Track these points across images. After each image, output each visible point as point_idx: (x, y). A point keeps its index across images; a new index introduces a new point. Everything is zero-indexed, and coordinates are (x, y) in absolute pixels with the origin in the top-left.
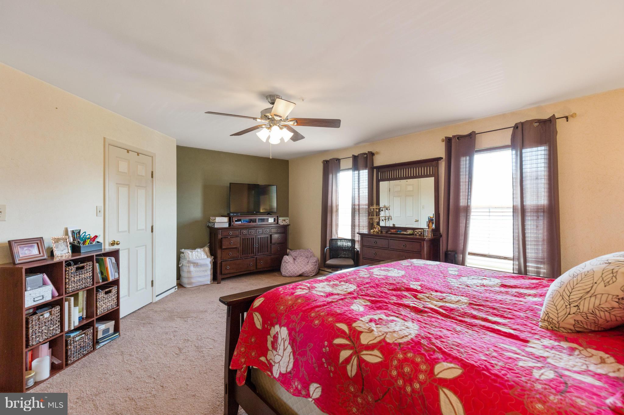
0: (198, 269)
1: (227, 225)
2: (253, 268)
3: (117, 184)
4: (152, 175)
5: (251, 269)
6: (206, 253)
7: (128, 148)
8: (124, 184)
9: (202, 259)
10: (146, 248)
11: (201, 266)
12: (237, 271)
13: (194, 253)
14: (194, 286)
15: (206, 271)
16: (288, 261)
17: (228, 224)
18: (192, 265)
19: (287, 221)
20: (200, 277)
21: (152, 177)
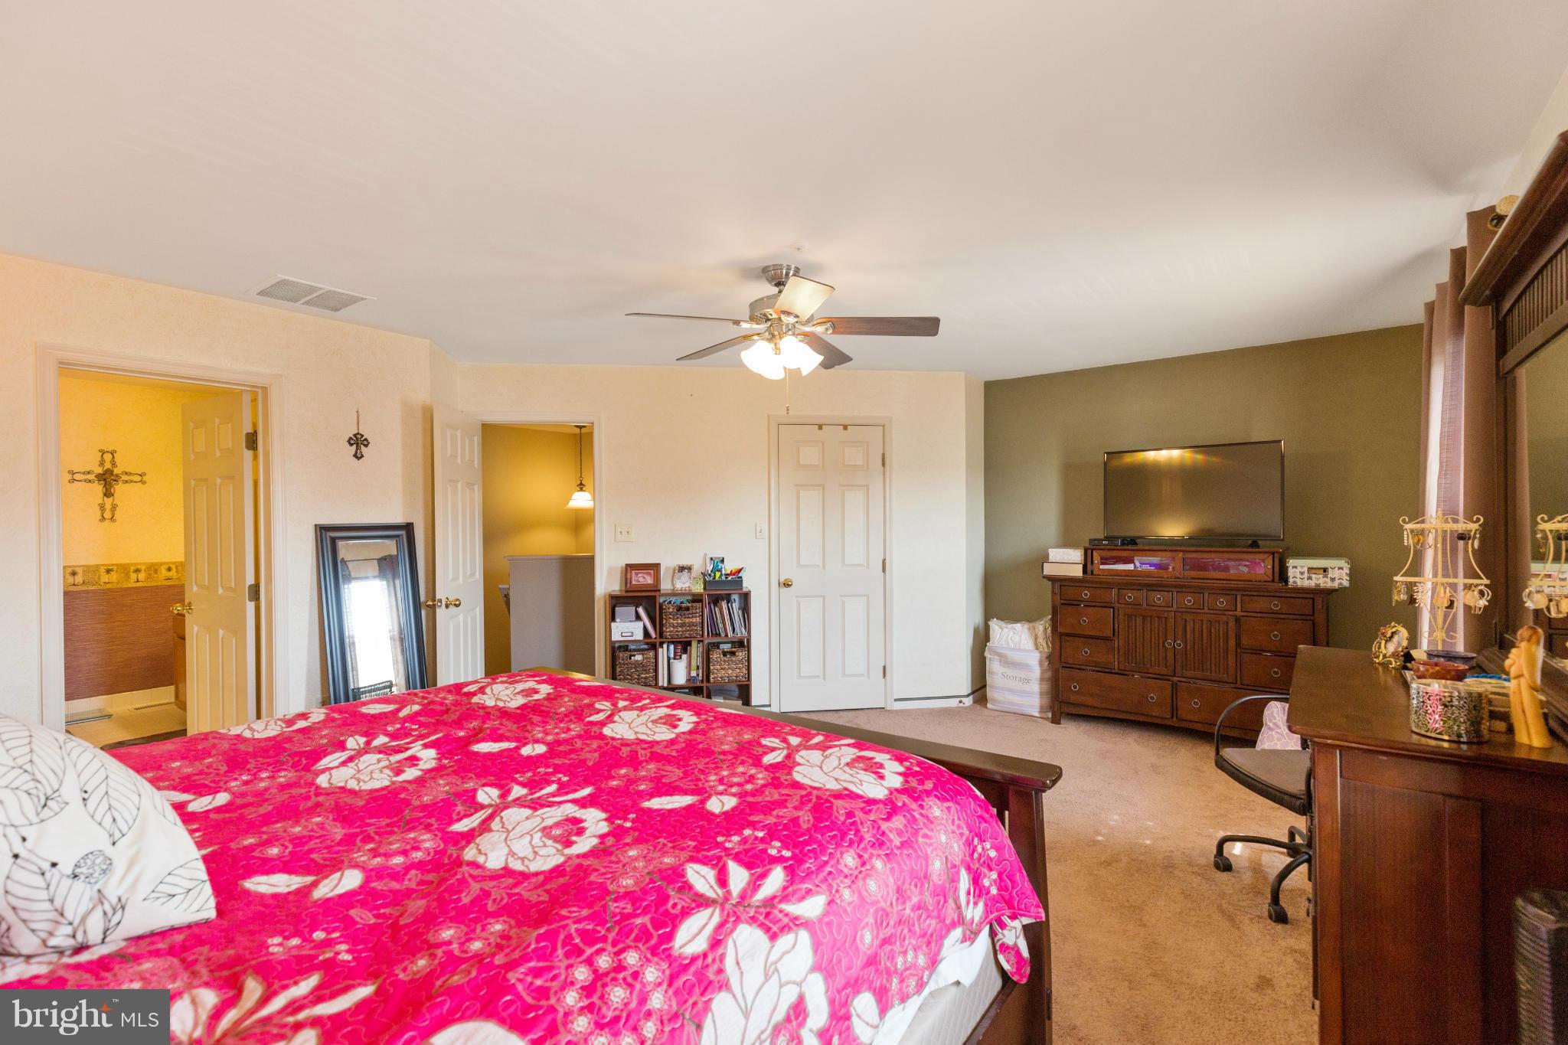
0: (1009, 672)
1: (1077, 572)
2: (1159, 712)
3: (796, 485)
4: (883, 459)
5: (1154, 714)
6: (1036, 639)
7: (820, 422)
8: (812, 485)
9: (1020, 650)
10: (868, 599)
11: (1015, 665)
12: (1104, 706)
13: (1005, 630)
14: (998, 708)
15: (1027, 681)
16: (1275, 724)
17: (1081, 567)
18: (996, 657)
19: (1335, 574)
20: (1011, 691)
21: (884, 464)
